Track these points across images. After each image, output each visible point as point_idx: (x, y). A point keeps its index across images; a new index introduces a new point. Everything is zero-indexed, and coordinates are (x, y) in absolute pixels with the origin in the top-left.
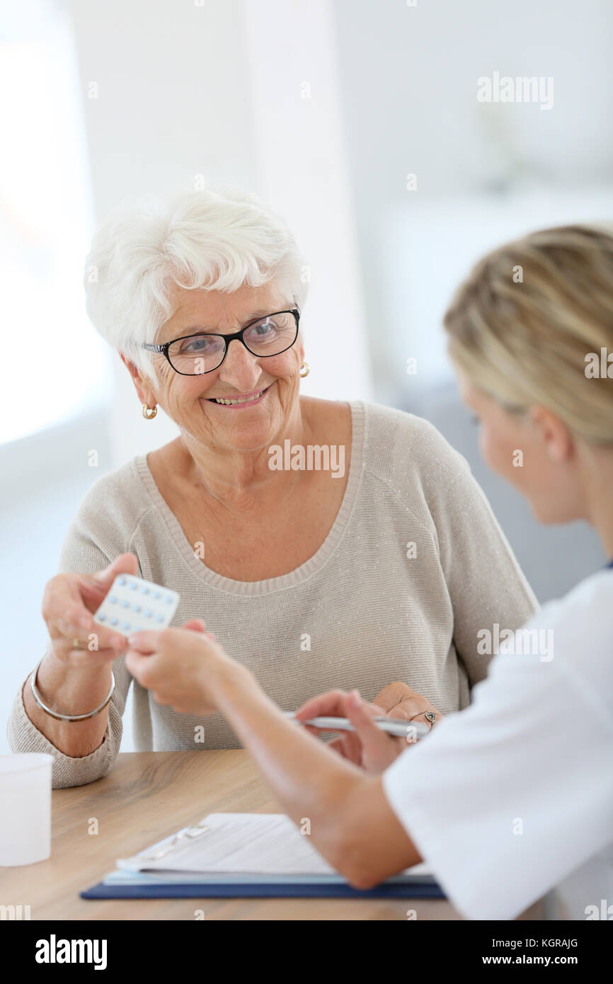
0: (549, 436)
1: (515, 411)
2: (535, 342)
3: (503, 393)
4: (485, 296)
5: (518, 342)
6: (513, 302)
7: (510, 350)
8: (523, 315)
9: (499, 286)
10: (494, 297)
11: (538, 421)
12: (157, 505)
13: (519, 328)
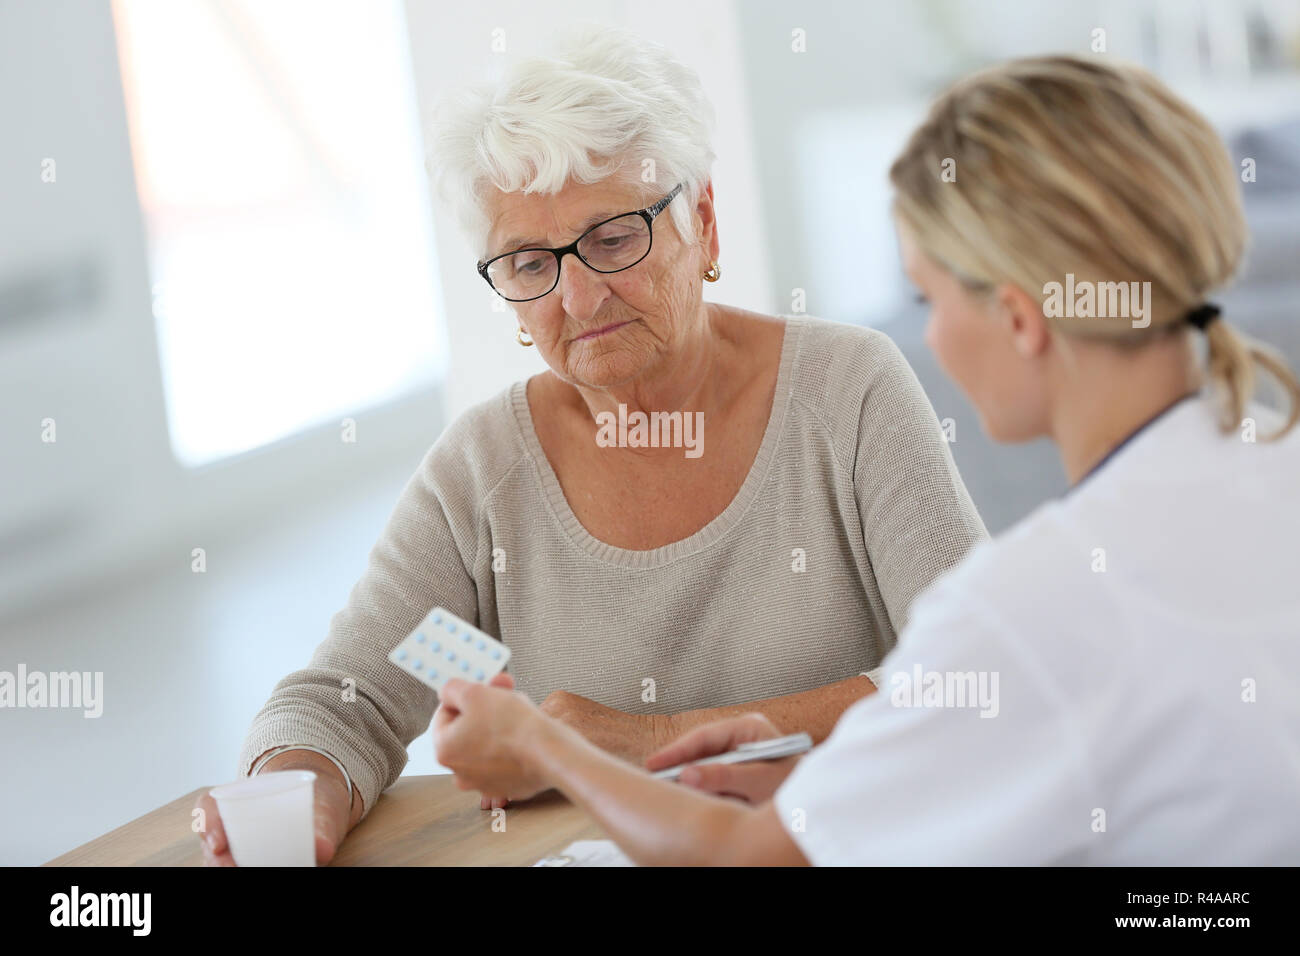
0: (1018, 324)
1: (977, 289)
2: (1009, 198)
3: (965, 264)
4: (948, 138)
5: (987, 199)
6: (983, 145)
7: (976, 207)
8: (996, 161)
9: (967, 126)
10: (960, 139)
11: (1008, 302)
12: (533, 454)
13: (991, 180)
